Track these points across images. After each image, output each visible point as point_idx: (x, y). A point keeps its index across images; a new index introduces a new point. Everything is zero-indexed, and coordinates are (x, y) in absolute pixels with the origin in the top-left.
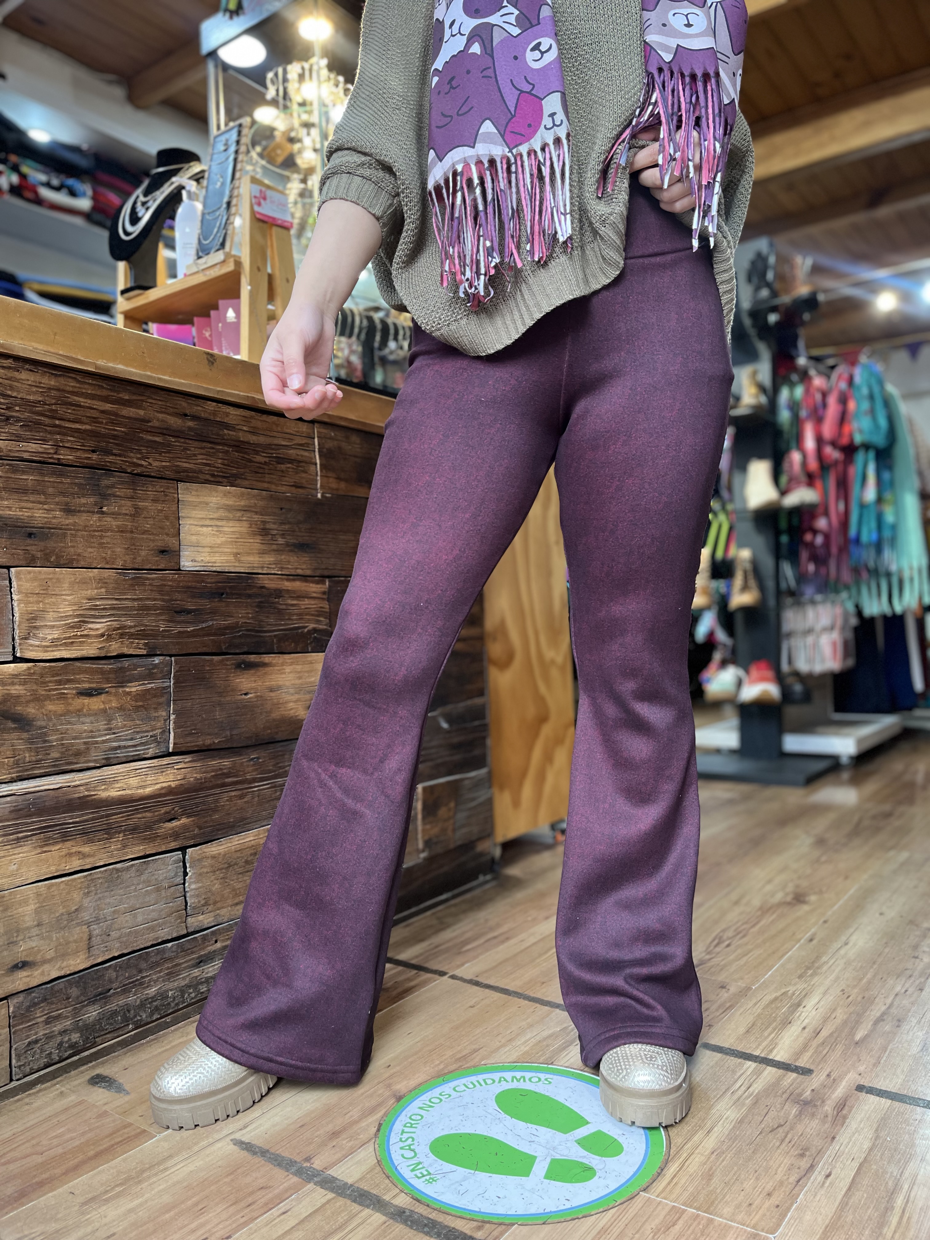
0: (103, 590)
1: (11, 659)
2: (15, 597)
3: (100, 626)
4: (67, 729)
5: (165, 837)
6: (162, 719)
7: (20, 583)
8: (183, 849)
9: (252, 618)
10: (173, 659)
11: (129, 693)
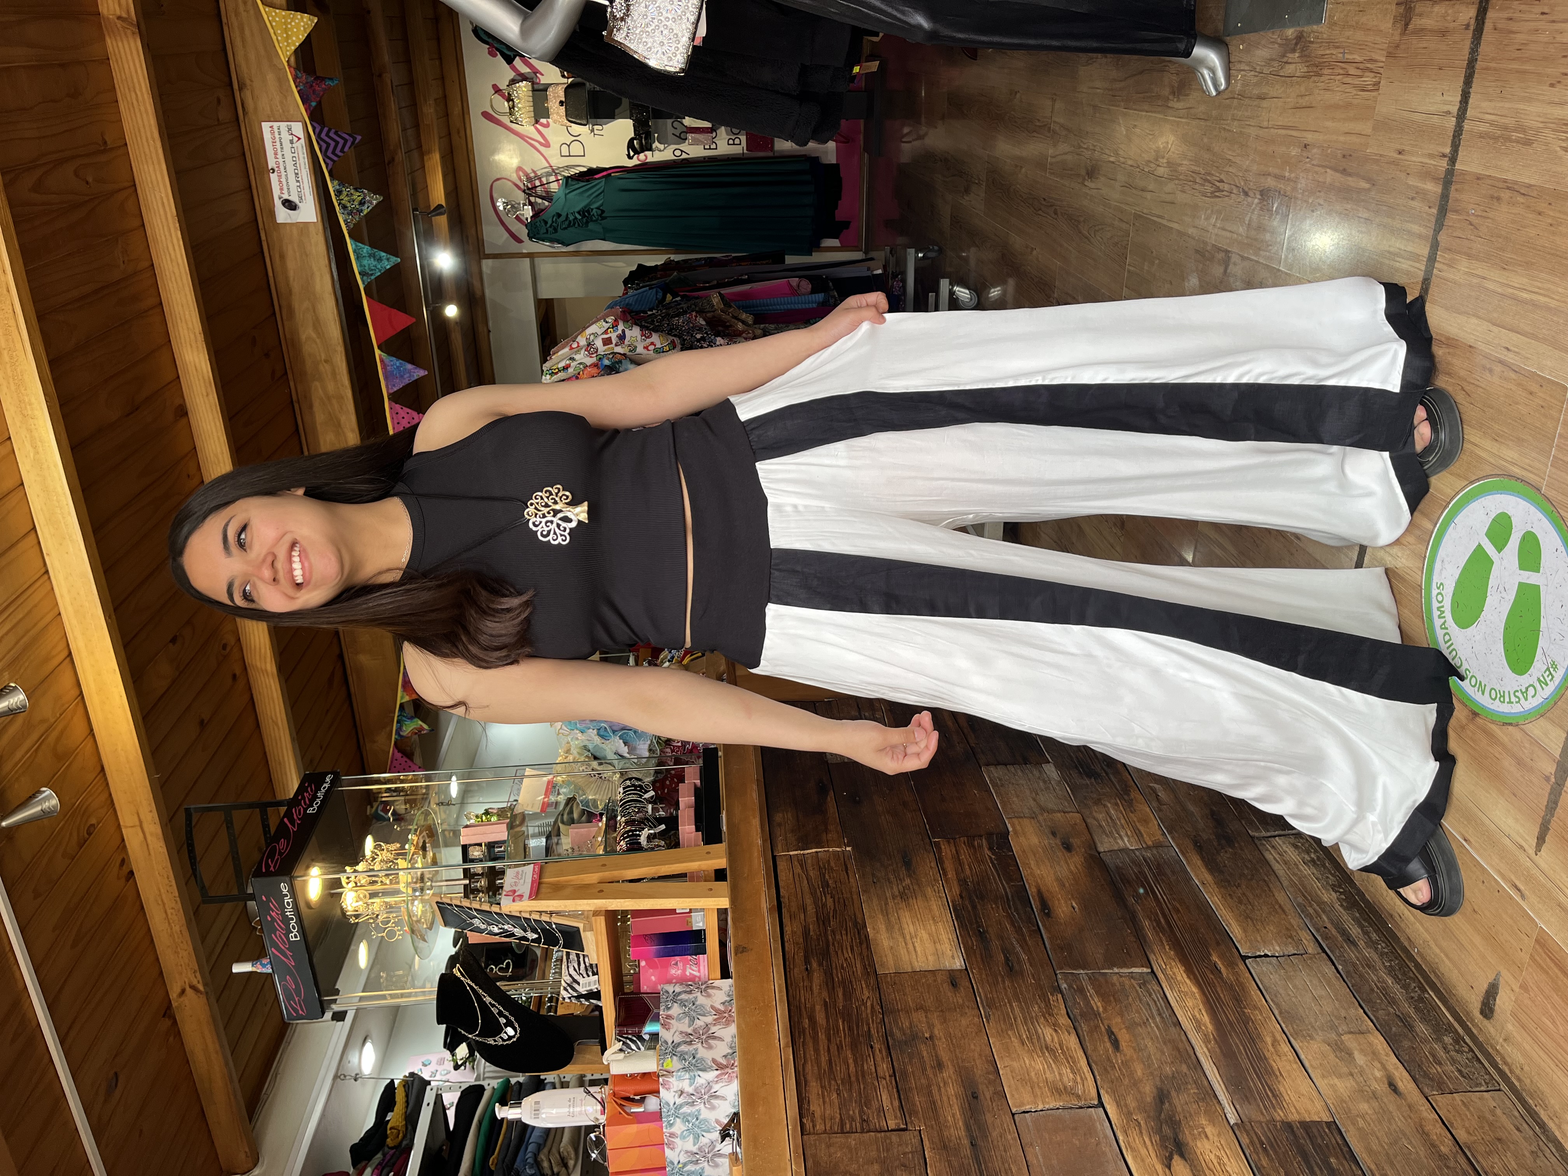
0: (1009, 1032)
1: (1101, 1109)
2: (1040, 1107)
3: (1048, 1033)
4: (1157, 1059)
5: (1237, 975)
6: (1121, 979)
7: (1025, 1102)
8: (1244, 958)
9: (996, 904)
10: (1058, 972)
11: (1105, 1009)
